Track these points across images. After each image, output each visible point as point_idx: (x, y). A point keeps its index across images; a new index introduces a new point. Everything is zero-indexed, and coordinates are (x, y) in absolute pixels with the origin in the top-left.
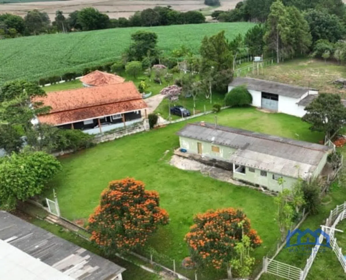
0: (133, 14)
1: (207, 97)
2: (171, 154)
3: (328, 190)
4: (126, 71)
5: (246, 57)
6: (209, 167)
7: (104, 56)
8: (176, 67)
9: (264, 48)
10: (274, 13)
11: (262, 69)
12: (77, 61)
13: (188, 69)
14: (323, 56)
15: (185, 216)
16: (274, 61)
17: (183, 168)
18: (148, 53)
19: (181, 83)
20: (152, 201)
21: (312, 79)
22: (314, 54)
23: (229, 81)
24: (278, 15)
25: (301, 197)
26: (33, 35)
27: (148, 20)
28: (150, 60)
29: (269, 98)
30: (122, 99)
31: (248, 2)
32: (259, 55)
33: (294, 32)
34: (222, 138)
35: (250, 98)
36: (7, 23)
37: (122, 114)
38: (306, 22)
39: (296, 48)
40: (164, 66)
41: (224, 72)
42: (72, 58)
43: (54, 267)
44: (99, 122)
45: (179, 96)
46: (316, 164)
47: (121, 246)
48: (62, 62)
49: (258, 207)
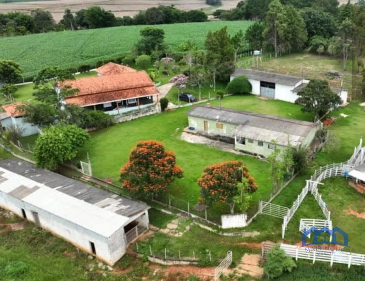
0: (137, 13)
1: (211, 86)
2: (181, 131)
3: (314, 157)
4: (136, 63)
5: (247, 52)
6: (214, 141)
7: (114, 51)
8: (182, 61)
9: (263, 44)
10: (272, 11)
11: (261, 62)
12: (90, 55)
13: (193, 62)
14: (317, 51)
15: (195, 177)
16: (272, 56)
17: (192, 142)
18: (157, 47)
19: (188, 73)
20: (171, 157)
21: (307, 71)
22: (310, 49)
23: (231, 71)
24: (277, 12)
25: (290, 159)
26: (43, 32)
27: (152, 18)
28: (158, 54)
29: (267, 87)
30: (137, 85)
31: (249, 2)
32: (259, 50)
33: (291, 29)
34: (225, 116)
35: (250, 87)
36: (17, 21)
37: (137, 99)
38: (303, 19)
39: (293, 43)
40: (171, 59)
41: (226, 63)
42: (84, 53)
43: (97, 205)
44: (117, 105)
45: (187, 84)
46: (304, 136)
47: (147, 190)
48: (76, 56)
49: (256, 171)
